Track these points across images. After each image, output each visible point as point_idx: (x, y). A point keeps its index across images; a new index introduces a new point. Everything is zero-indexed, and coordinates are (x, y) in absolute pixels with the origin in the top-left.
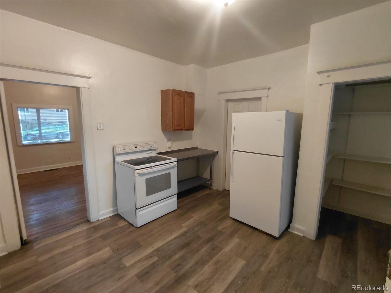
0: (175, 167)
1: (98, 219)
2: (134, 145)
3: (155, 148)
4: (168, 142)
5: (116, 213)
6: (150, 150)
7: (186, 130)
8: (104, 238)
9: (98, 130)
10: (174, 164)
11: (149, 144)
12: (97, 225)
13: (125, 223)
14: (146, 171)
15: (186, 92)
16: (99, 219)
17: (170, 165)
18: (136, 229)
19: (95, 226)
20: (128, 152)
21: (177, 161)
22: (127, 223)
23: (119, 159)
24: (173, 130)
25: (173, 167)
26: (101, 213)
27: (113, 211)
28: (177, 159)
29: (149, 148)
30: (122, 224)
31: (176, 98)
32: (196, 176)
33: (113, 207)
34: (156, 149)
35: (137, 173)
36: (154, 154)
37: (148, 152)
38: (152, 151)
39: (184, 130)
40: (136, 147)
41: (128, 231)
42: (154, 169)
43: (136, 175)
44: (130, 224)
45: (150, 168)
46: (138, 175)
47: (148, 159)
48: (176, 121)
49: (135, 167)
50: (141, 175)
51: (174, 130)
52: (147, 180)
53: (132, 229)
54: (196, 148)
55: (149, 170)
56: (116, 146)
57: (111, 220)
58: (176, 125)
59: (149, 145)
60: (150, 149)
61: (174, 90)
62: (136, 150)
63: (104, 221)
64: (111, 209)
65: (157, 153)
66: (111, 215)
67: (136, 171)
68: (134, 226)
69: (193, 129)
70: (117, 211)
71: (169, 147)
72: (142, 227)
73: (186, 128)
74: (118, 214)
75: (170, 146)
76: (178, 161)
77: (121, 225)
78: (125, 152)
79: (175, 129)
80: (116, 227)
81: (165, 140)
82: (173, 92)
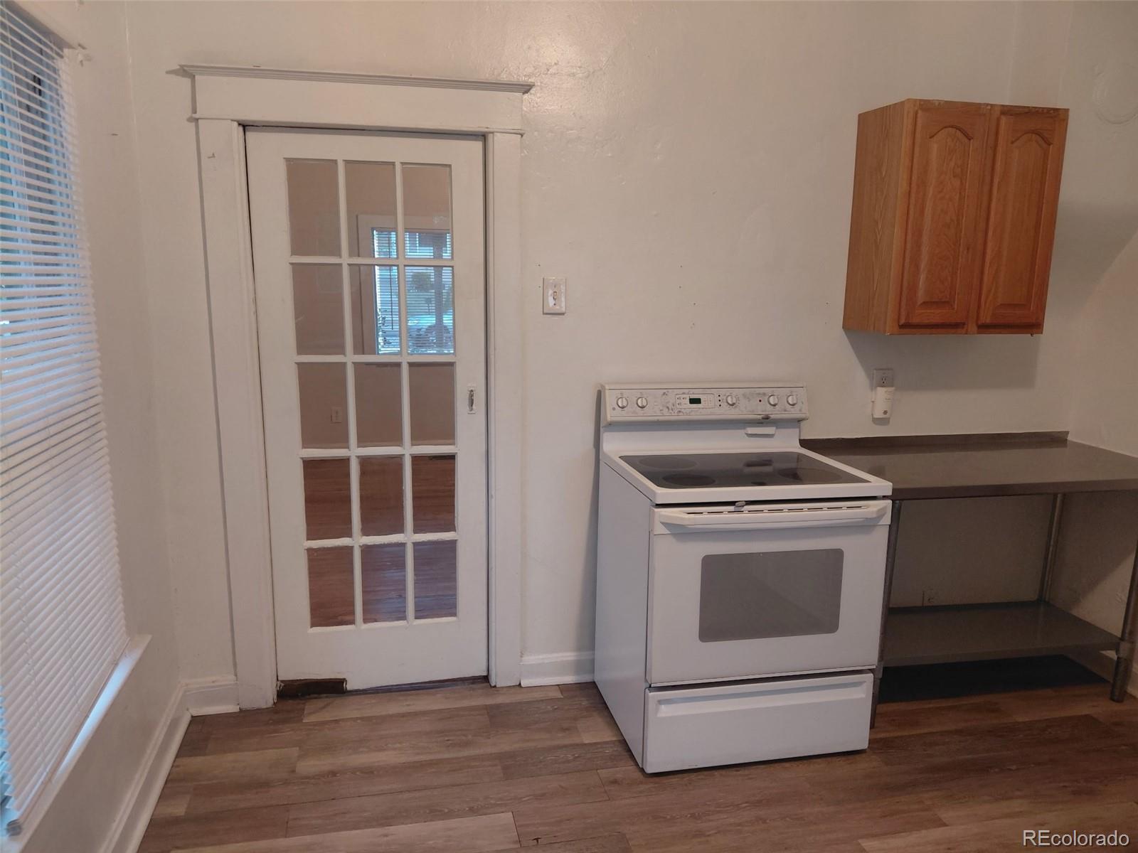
0: (875, 526)
1: (518, 684)
2: (686, 391)
3: (794, 413)
4: (873, 387)
5: (586, 678)
6: (766, 421)
7: (984, 328)
8: (511, 766)
9: (544, 314)
10: (868, 506)
11: (762, 391)
12: (507, 705)
13: (607, 736)
14: (706, 518)
15: (1007, 111)
16: (520, 684)
17: (845, 513)
18: (638, 775)
19: (498, 706)
20: (656, 418)
21: (889, 493)
22: (614, 739)
23: (617, 446)
24: (902, 327)
25: (865, 526)
26: (531, 659)
27: (579, 666)
28: (891, 484)
29: (761, 409)
30: (593, 733)
31: (935, 147)
32: (1029, 594)
33: (579, 648)
34: (799, 421)
35: (663, 523)
36: (785, 443)
37: (751, 430)
38: (774, 428)
39: (975, 328)
40: (697, 401)
41: (603, 773)
42: (747, 518)
43: (660, 529)
44: (624, 742)
45: (731, 508)
46: (669, 533)
47: (749, 465)
48: (922, 277)
49: (654, 493)
50: (681, 533)
51: (907, 326)
52: (709, 563)
53: (624, 770)
54: (1056, 440)
55: (726, 518)
56: (607, 387)
57: (558, 699)
58: (920, 301)
59: (764, 394)
60: (767, 418)
61: (925, 106)
62: (696, 412)
63: (538, 695)
64: (569, 656)
65: (804, 443)
66: (569, 679)
67: (657, 510)
68: (637, 764)
69: (1033, 326)
70: (593, 671)
71: (878, 414)
72: (664, 780)
73: (986, 318)
74: (593, 685)
75: (885, 412)
76: (899, 498)
77: (587, 739)
78: (641, 416)
79: (915, 320)
80: (567, 742)
81: (860, 376)
82: (920, 113)
